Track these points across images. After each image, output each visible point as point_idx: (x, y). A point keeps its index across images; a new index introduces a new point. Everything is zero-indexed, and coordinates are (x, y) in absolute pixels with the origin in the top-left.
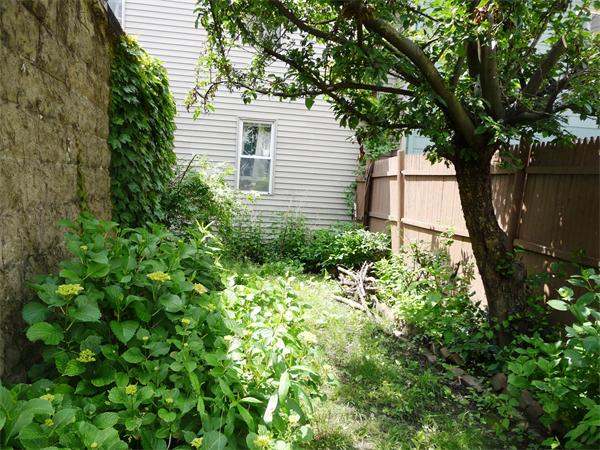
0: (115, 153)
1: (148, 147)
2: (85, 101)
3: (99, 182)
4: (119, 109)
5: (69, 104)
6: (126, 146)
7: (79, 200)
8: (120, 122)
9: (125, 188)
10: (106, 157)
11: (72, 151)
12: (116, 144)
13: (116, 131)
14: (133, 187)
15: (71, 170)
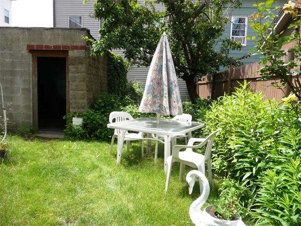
0: (108, 80)
1: (117, 78)
2: (102, 71)
3: (105, 87)
4: (109, 71)
5: (99, 72)
6: (111, 79)
7: (101, 91)
8: (109, 74)
9: (111, 89)
10: (106, 81)
11: (100, 81)
12: (109, 79)
13: (109, 76)
14: (113, 88)
15: (100, 85)
